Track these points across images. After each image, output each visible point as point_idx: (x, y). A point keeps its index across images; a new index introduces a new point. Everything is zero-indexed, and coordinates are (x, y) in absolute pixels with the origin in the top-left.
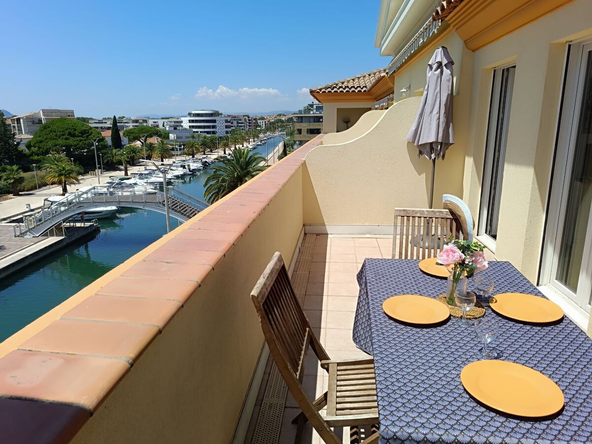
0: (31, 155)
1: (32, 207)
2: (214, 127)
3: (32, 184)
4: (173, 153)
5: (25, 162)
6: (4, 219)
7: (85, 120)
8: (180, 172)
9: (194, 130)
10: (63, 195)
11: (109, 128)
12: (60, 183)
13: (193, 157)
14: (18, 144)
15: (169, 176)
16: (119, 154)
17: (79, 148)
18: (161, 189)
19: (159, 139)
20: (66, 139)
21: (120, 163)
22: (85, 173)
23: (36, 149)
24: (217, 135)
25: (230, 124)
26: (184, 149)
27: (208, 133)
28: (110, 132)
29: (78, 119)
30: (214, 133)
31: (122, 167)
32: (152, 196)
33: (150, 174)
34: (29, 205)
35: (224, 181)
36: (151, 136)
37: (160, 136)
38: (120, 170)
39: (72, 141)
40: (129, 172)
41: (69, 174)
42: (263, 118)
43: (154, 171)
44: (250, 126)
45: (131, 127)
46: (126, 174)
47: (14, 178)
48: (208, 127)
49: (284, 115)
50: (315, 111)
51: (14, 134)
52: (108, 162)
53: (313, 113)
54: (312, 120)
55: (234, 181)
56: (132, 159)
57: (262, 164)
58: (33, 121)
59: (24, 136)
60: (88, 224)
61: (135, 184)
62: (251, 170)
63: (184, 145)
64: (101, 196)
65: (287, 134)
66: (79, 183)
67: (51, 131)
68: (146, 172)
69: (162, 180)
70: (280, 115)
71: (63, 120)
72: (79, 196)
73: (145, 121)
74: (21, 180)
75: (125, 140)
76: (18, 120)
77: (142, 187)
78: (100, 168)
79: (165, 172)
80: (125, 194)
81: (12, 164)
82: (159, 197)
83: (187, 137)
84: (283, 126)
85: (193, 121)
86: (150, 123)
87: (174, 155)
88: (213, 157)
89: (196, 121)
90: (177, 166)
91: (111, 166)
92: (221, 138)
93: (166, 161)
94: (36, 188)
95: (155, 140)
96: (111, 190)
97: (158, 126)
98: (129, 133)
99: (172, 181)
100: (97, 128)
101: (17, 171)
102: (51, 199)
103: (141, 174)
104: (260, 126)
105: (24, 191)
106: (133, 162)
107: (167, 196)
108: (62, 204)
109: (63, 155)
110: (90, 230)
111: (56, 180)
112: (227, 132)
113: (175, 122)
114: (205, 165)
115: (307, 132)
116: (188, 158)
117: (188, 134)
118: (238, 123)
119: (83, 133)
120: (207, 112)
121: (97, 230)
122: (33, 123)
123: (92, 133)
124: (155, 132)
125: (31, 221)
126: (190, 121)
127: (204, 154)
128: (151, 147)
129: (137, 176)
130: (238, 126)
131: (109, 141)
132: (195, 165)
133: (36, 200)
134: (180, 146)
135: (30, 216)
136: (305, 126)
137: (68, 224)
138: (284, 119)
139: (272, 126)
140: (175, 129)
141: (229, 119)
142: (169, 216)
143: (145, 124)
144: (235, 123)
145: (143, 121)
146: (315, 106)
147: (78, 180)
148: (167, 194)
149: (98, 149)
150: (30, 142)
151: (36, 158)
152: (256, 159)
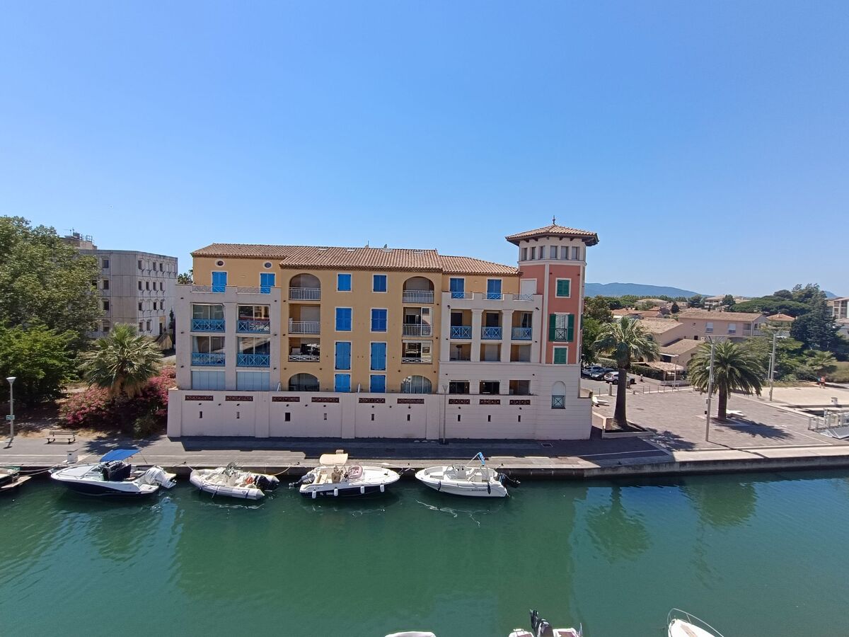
1: (840, 403)
5: (842, 349)
6: (799, 407)
14: (838, 328)
34: (836, 399)
47: (822, 365)
51: (835, 318)
59: (846, 321)
74: (833, 369)
76: (845, 302)
81: (823, 349)
101: (829, 358)
105: (832, 381)
125: (835, 417)
135: (834, 412)
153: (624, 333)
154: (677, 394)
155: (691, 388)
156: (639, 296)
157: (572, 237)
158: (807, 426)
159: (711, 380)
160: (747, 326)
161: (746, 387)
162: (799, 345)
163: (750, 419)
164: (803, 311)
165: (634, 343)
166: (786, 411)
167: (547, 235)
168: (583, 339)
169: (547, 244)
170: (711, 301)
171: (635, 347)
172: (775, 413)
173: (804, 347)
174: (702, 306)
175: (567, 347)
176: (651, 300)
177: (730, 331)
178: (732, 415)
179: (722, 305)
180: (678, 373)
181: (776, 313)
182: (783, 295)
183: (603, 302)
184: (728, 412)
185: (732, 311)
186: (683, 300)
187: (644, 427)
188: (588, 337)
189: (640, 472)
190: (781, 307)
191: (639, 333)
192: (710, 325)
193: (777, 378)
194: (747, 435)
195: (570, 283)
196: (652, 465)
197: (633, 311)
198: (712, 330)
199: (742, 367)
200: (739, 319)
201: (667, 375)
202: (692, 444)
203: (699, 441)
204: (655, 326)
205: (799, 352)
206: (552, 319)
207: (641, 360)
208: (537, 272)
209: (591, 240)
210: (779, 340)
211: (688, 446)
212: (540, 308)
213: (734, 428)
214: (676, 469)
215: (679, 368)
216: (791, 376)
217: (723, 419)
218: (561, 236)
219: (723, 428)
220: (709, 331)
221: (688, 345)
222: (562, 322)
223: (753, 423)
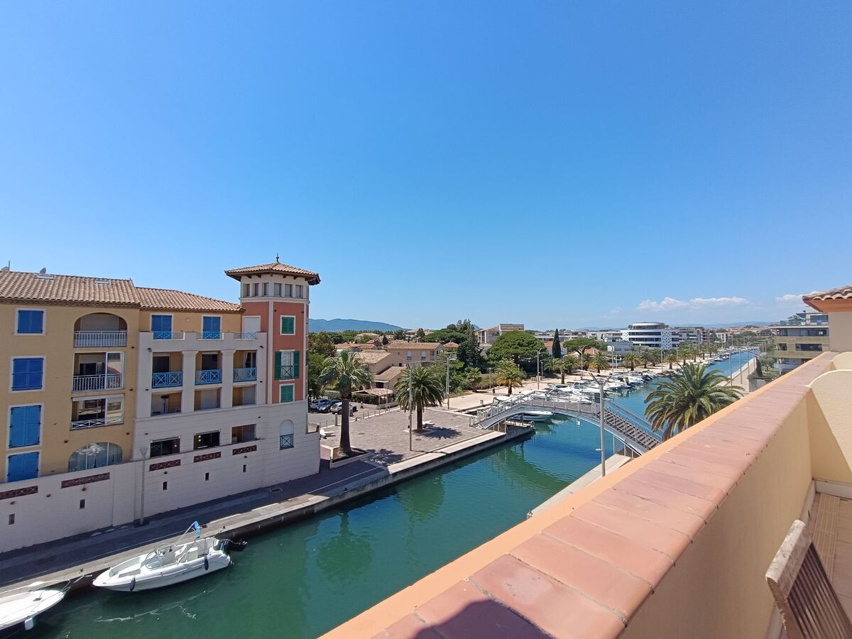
0: (488, 360)
2: (657, 340)
3: (486, 384)
4: (611, 364)
5: (483, 365)
6: (464, 410)
7: (531, 332)
8: (617, 384)
9: (634, 342)
10: (508, 395)
11: (551, 340)
12: (507, 385)
13: (632, 370)
14: (481, 350)
15: (605, 388)
16: (557, 363)
17: (525, 356)
18: (597, 400)
19: (597, 351)
20: (516, 348)
21: (558, 371)
22: (528, 378)
23: (493, 355)
24: (661, 349)
25: (678, 337)
26: (622, 361)
27: (650, 345)
28: (552, 342)
29: (526, 331)
30: (657, 345)
31: (560, 375)
32: (587, 406)
33: (585, 384)
34: (482, 401)
35: (670, 399)
36: (588, 347)
37: (598, 348)
38: (558, 378)
39: (520, 350)
40: (566, 381)
41: (515, 378)
42: (723, 331)
43: (590, 381)
44: (704, 339)
45: (571, 339)
46: (563, 382)
47: (475, 378)
48: (651, 340)
49: (755, 327)
50: (808, 322)
51: (479, 344)
52: (548, 369)
53: (806, 325)
54: (804, 332)
55: (683, 401)
56: (570, 368)
57: (723, 384)
58: (494, 333)
59: (485, 345)
60: (525, 425)
61: (571, 392)
62: (708, 389)
63: (622, 357)
64: (539, 401)
65: (761, 349)
66: (522, 387)
67: (505, 341)
68: (582, 382)
69: (598, 391)
70: (750, 327)
71: (515, 332)
72: (521, 398)
73: (585, 334)
74: (479, 380)
75: (564, 350)
76: (483, 332)
77: (577, 397)
78: (540, 375)
79: (601, 384)
80: (561, 401)
81: (474, 366)
82: (594, 408)
83: (626, 350)
84: (756, 340)
85: (633, 334)
86: (589, 335)
87: (611, 367)
88: (656, 371)
89: (637, 334)
90: (613, 378)
91: (549, 374)
92: (665, 351)
93: (602, 373)
94: (489, 388)
95: (592, 352)
96: (548, 396)
97: (596, 338)
98: (567, 345)
99: (608, 392)
100: (541, 339)
101: (478, 372)
102: (499, 398)
103: (577, 383)
104: (718, 339)
105: (480, 389)
106: (569, 371)
107: (603, 409)
108: (507, 404)
109: (512, 361)
110: (527, 431)
111: (504, 382)
112: (674, 345)
113: (613, 334)
114: (646, 379)
115: (797, 347)
116: (626, 370)
117: (628, 347)
118: (688, 335)
119: (529, 344)
120: (650, 324)
121: (533, 432)
122: (493, 334)
123: (536, 344)
124: (593, 344)
125: (482, 415)
126: (630, 334)
127: (645, 367)
128: (588, 358)
129: (573, 386)
130: (688, 339)
131: (550, 351)
132: (634, 378)
133: (488, 398)
134: (618, 358)
135: (482, 410)
136: (791, 341)
137: (510, 422)
138: (755, 331)
139: (737, 340)
140: (614, 341)
141: (677, 331)
142: (604, 430)
143: (584, 336)
144: (685, 336)
145: (582, 333)
146: (808, 317)
147: (521, 384)
148: (603, 406)
149: (541, 358)
150: (489, 350)
151: (491, 362)
152: (713, 378)
153: (345, 365)
154: (389, 415)
155: (398, 408)
156: (358, 330)
157: (296, 276)
158: (469, 424)
159: (411, 399)
160: (432, 352)
161: (433, 401)
162: (461, 365)
163: (437, 426)
164: (463, 339)
165: (354, 374)
166: (457, 415)
167: (270, 272)
168: (309, 374)
169: (271, 281)
170: (409, 334)
171: (354, 377)
172: (452, 417)
173: (465, 366)
174: (404, 338)
175: (294, 384)
176: (367, 334)
177: (422, 358)
178: (426, 425)
179: (417, 336)
180: (389, 396)
181: (448, 342)
182: (452, 328)
183: (327, 337)
184: (424, 423)
185: (424, 342)
186: (391, 333)
187: (365, 449)
188: (313, 371)
189: (363, 492)
190: (451, 337)
191: (357, 364)
192: (409, 354)
193: (451, 391)
194: (436, 439)
195: (295, 320)
196: (372, 483)
197: (353, 344)
198: (410, 357)
199: (430, 385)
200: (427, 348)
201: (381, 399)
202: (402, 456)
203: (405, 452)
204: (370, 357)
205: (462, 370)
206: (278, 356)
207: (361, 389)
208: (261, 309)
209: (314, 280)
210: (452, 362)
211: (398, 458)
212: (265, 346)
213: (427, 436)
214: (390, 480)
215: (390, 392)
216: (459, 389)
217: (421, 430)
218: (285, 274)
219: (421, 437)
220: (409, 358)
221: (395, 371)
222: (287, 359)
223: (439, 429)
